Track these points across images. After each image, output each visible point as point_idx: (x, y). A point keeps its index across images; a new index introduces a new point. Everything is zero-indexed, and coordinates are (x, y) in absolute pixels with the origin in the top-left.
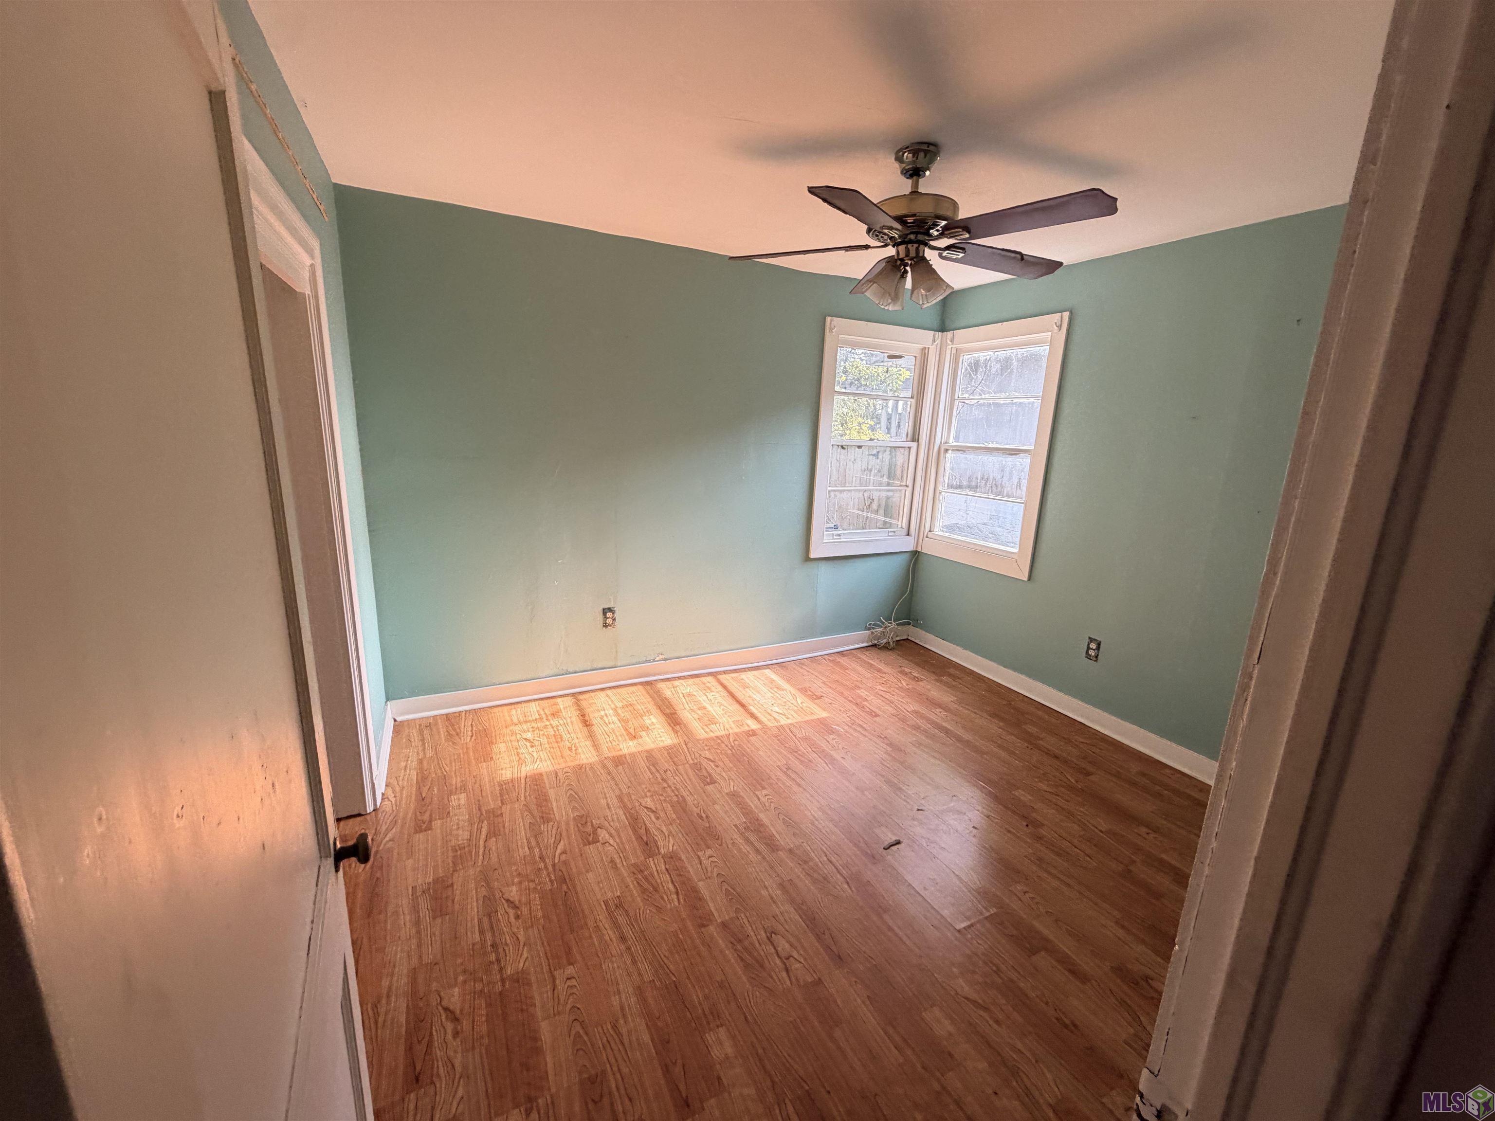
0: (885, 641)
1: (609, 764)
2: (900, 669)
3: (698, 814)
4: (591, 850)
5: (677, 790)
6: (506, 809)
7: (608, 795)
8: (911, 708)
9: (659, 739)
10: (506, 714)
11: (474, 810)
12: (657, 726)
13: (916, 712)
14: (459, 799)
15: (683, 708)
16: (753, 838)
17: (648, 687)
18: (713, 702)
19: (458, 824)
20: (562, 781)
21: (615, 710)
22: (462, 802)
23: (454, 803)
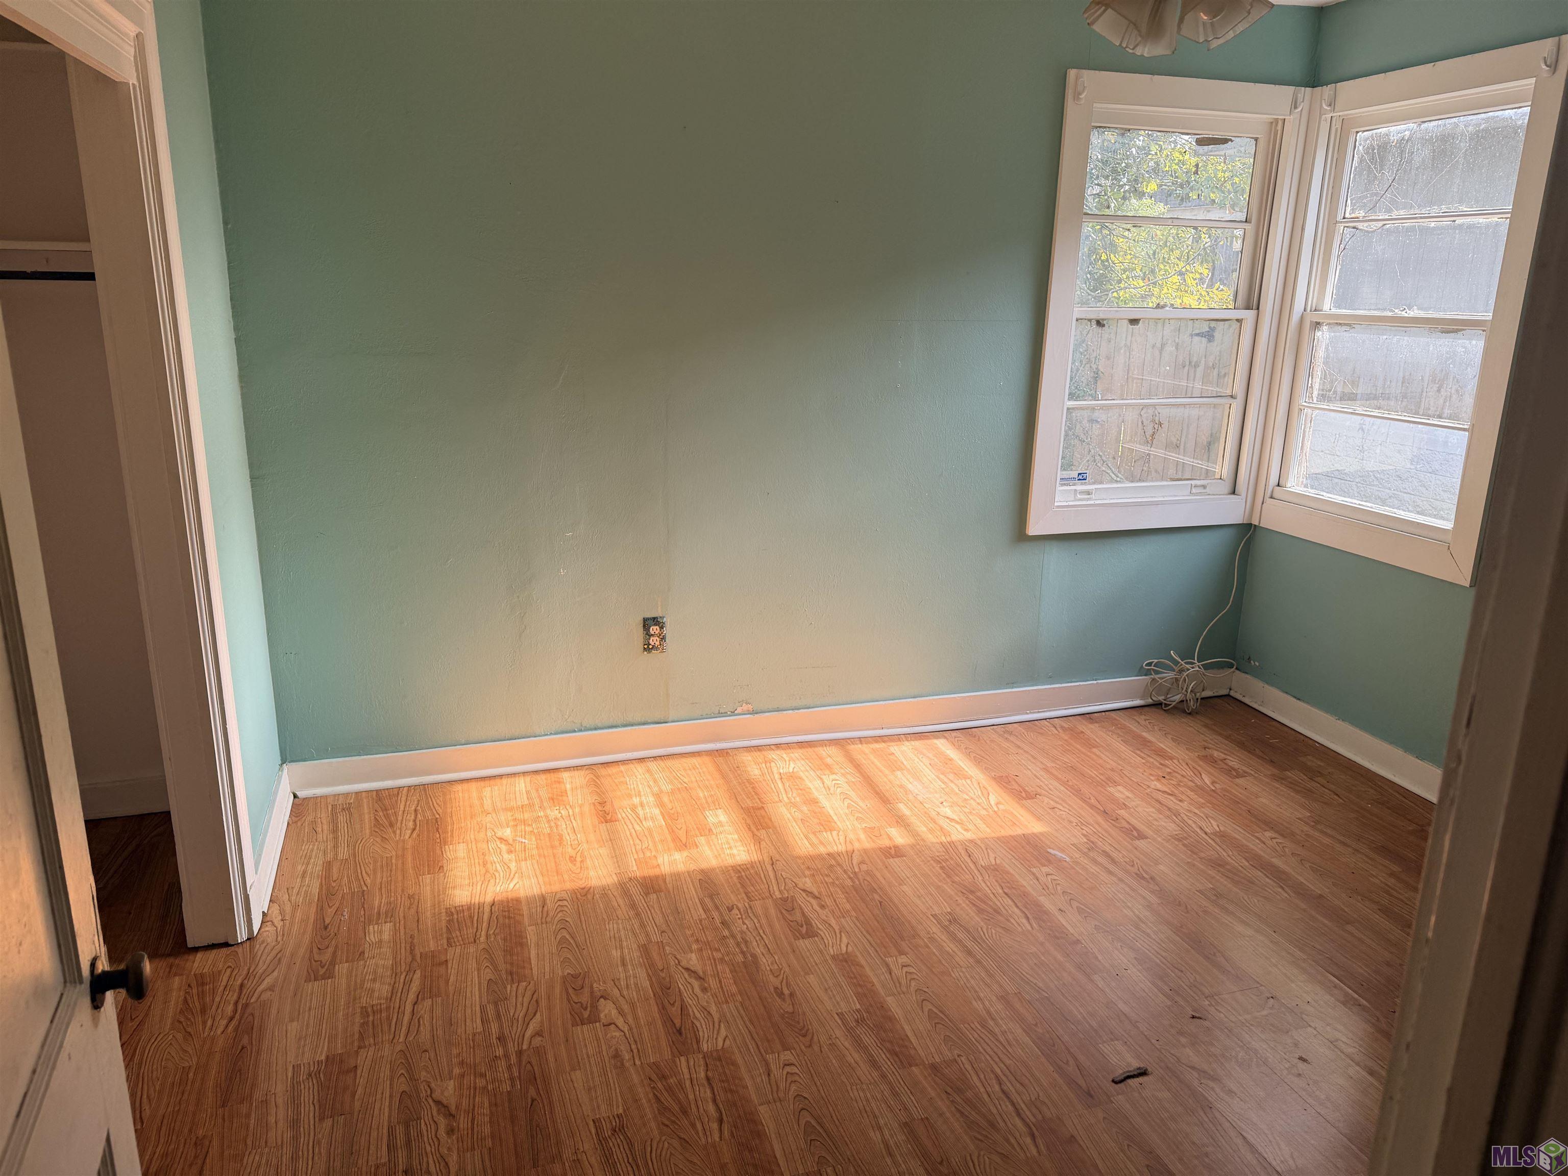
0: (1178, 698)
1: (636, 892)
2: (1203, 753)
3: (776, 988)
4: (583, 1033)
5: (746, 942)
6: (453, 954)
7: (625, 944)
8: (1213, 825)
9: (728, 851)
10: (475, 794)
11: (403, 951)
12: (726, 828)
13: (1222, 835)
14: (381, 932)
15: (777, 799)
16: (868, 1040)
17: (720, 760)
18: (832, 791)
19: (375, 972)
20: (551, 914)
21: (658, 796)
22: (386, 936)
23: (372, 938)
